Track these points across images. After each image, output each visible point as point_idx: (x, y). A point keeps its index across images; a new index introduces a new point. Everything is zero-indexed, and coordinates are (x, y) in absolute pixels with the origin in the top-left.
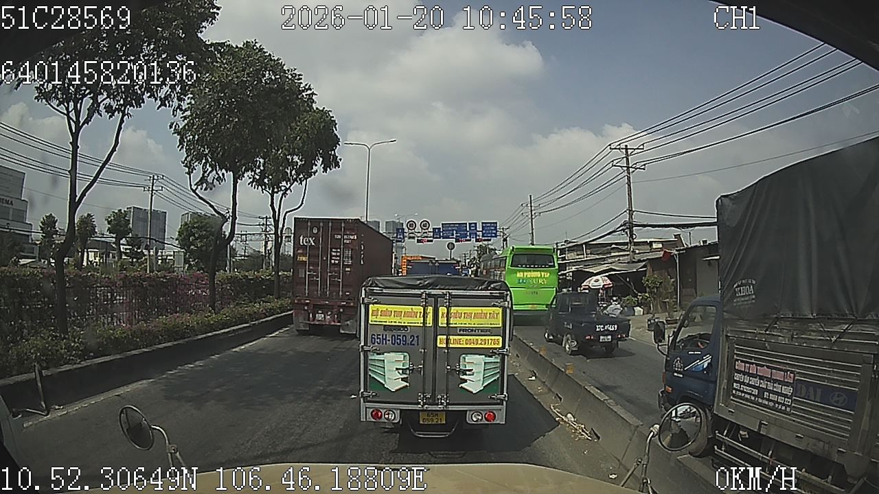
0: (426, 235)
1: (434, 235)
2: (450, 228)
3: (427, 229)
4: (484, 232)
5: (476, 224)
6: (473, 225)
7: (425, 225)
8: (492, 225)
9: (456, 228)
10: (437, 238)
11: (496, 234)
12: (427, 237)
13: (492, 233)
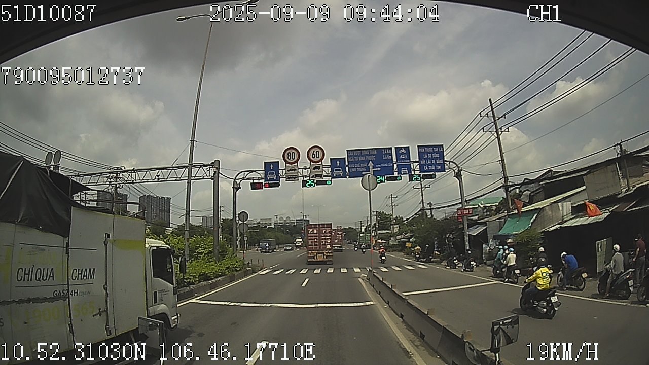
0: (317, 172)
1: (332, 171)
2: (363, 158)
3: (321, 160)
4: (423, 162)
5: (407, 148)
6: (403, 151)
7: (316, 153)
8: (436, 150)
9: (373, 158)
10: (338, 177)
11: (443, 165)
12: (321, 176)
13: (436, 164)
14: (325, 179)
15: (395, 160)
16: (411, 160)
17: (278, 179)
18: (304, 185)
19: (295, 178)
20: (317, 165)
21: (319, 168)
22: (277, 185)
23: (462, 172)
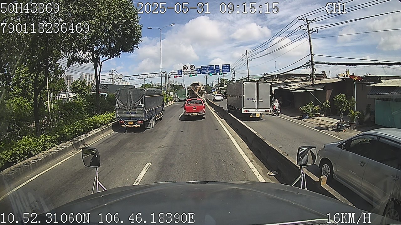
0: (193, 72)
1: (197, 72)
2: (205, 68)
3: (194, 69)
4: (223, 69)
5: (219, 65)
6: (217, 66)
7: (192, 67)
8: (227, 66)
9: (209, 68)
10: (199, 73)
11: (229, 70)
12: (194, 73)
13: (227, 70)
14: (195, 74)
15: (215, 69)
16: (220, 69)
17: (182, 74)
18: (189, 76)
19: (187, 74)
20: (193, 70)
21: (193, 71)
22: (181, 76)
23: (235, 73)
